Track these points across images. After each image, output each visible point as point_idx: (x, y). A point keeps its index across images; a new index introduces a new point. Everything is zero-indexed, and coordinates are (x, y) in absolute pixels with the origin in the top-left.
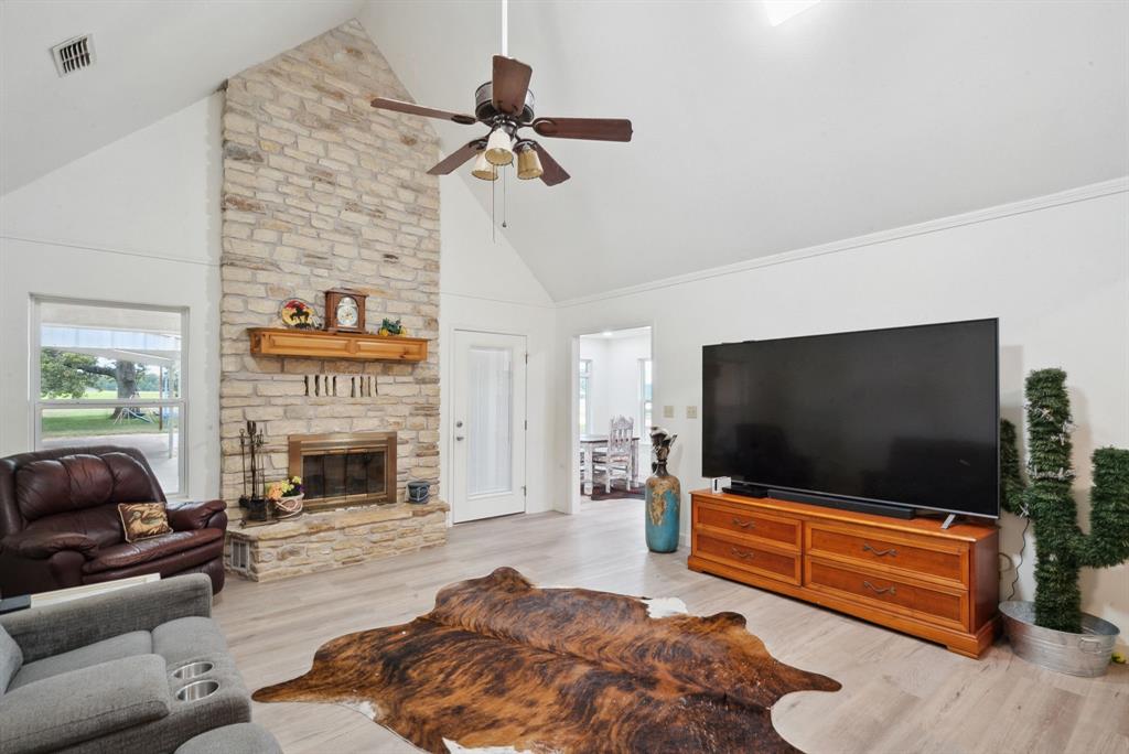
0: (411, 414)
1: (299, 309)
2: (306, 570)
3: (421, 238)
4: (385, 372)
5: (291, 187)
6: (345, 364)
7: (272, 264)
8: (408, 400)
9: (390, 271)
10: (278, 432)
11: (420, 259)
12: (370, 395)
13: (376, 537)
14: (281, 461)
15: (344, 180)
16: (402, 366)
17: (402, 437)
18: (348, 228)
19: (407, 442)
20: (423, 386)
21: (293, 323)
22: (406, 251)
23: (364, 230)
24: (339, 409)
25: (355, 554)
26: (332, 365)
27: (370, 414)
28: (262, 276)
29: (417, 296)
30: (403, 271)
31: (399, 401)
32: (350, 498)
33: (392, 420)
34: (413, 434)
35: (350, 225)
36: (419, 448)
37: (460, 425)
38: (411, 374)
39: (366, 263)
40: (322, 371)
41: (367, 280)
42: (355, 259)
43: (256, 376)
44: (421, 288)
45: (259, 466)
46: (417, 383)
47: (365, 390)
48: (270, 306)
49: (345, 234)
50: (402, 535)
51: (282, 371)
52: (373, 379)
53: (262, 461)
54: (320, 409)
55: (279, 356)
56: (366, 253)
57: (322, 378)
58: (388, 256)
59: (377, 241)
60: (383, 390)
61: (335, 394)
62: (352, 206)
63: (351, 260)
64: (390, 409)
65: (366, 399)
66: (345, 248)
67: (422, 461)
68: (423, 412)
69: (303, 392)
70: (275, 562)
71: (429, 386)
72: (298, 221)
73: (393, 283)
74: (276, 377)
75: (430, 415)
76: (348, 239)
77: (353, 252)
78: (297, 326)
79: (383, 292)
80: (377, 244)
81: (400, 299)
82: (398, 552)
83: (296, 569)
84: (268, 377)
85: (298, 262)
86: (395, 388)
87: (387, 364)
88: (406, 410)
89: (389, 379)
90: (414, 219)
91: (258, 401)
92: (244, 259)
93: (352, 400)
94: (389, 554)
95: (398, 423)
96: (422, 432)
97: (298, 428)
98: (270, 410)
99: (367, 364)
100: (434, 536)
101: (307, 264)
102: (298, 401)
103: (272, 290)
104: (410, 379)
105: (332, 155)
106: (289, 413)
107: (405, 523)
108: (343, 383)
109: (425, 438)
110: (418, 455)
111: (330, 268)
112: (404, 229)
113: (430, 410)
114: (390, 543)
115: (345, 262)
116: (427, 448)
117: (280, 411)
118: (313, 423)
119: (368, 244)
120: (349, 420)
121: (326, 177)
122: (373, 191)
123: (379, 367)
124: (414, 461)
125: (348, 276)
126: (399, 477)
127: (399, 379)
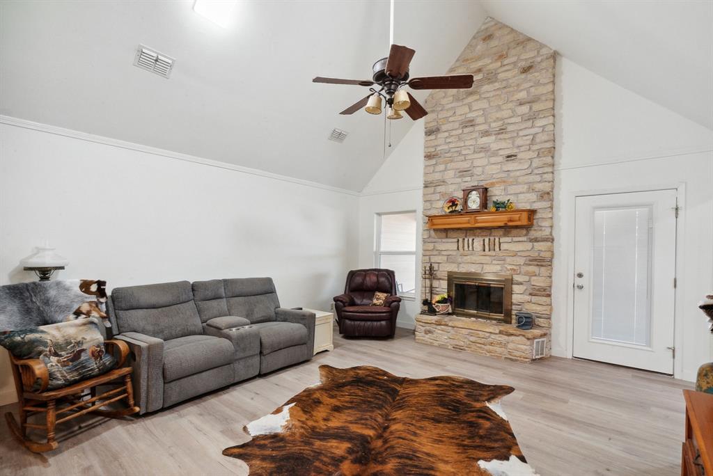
0: (525, 264)
1: (453, 203)
2: (436, 343)
3: (535, 135)
4: (505, 235)
5: (452, 138)
6: (479, 231)
7: (444, 182)
8: (523, 254)
9: (511, 166)
10: (444, 269)
11: (533, 151)
12: (494, 250)
13: (472, 339)
14: (444, 284)
15: (480, 120)
16: (518, 230)
17: (517, 279)
18: (482, 148)
19: (521, 284)
20: (535, 244)
21: (448, 211)
22: (522, 149)
23: (492, 145)
24: (474, 258)
25: (460, 344)
26: (472, 232)
27: (494, 262)
28: (439, 189)
29: (531, 178)
30: (520, 163)
31: (515, 254)
32: (481, 313)
33: (509, 267)
34: (527, 278)
35: (482, 146)
36: (532, 289)
37: (580, 275)
38: (526, 235)
39: (493, 166)
40: (466, 236)
41: (494, 176)
42: (487, 165)
43: (434, 240)
44: (536, 171)
45: (434, 285)
46: (530, 242)
47: (492, 247)
48: (440, 204)
49: (480, 152)
50: (491, 344)
51: (447, 237)
52: (497, 240)
53: (436, 283)
54: (465, 258)
55: (445, 229)
56: (493, 160)
57: (466, 239)
58: (508, 157)
59: (500, 149)
60: (504, 246)
61: (473, 250)
62: (486, 133)
63: (483, 167)
64: (509, 260)
65: (492, 253)
66: (480, 161)
67: (534, 299)
68: (536, 263)
69: (456, 249)
70: (423, 334)
71: (542, 243)
72: (455, 155)
73: (512, 174)
74: (444, 240)
75: (542, 266)
76: (482, 155)
77: (485, 161)
78: (450, 212)
79: (504, 182)
80: (500, 151)
81: (517, 183)
82: (488, 355)
83: (432, 341)
84: (440, 240)
85: (455, 177)
86: (513, 245)
87: (507, 229)
88: (521, 261)
89: (508, 239)
90: (529, 124)
91: (435, 253)
92: (431, 183)
93: (483, 253)
94: (482, 353)
95: (514, 270)
96: (533, 278)
97: (453, 268)
98: (440, 257)
99: (493, 230)
100: (518, 354)
101: (460, 177)
102: (454, 253)
103: (443, 195)
104: (524, 239)
105: (474, 108)
106: (449, 259)
107: (493, 336)
108: (478, 243)
109: (539, 282)
110: (531, 294)
111: (472, 176)
112: (521, 133)
113: (545, 262)
114: (483, 346)
115: (480, 169)
116: (539, 290)
117: (445, 258)
118: (461, 265)
119: (495, 154)
120: (481, 265)
121: (470, 123)
122: (498, 118)
123: (501, 232)
124: (528, 298)
125: (482, 177)
126: (514, 307)
127: (516, 239)
